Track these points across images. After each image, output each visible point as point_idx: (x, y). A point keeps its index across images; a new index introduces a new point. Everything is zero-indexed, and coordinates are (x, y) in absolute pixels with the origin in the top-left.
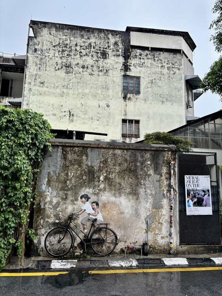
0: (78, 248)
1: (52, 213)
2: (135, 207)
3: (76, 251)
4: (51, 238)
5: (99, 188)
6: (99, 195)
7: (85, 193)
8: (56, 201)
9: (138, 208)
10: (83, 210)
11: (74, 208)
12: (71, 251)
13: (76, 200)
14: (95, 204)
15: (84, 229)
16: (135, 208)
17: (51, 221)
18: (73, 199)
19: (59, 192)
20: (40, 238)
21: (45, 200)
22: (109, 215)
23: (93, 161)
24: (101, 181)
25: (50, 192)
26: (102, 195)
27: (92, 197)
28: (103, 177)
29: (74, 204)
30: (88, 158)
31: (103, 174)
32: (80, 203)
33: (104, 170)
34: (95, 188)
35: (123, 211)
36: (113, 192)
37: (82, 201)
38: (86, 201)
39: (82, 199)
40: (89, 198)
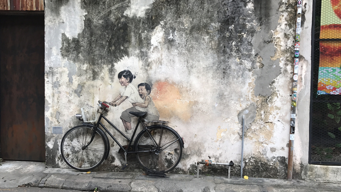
0: (117, 159)
4: (74, 142)
5: (150, 60)
6: (150, 72)
8: (78, 82)
10: (124, 98)
14: (144, 87)
15: (127, 129)
16: (219, 94)
17: (72, 114)
18: (106, 79)
19: (82, 67)
20: (57, 141)
21: (60, 80)
22: (169, 107)
23: (138, 9)
24: (154, 46)
25: (68, 67)
26: (156, 71)
27: (139, 75)
28: (157, 40)
29: (108, 88)
30: (128, 5)
31: (156, 33)
32: (118, 85)
33: (159, 26)
34: (143, 60)
35: (195, 100)
36: (176, 67)
37: (121, 82)
38: (128, 82)
39: (120, 80)
40: (134, 77)
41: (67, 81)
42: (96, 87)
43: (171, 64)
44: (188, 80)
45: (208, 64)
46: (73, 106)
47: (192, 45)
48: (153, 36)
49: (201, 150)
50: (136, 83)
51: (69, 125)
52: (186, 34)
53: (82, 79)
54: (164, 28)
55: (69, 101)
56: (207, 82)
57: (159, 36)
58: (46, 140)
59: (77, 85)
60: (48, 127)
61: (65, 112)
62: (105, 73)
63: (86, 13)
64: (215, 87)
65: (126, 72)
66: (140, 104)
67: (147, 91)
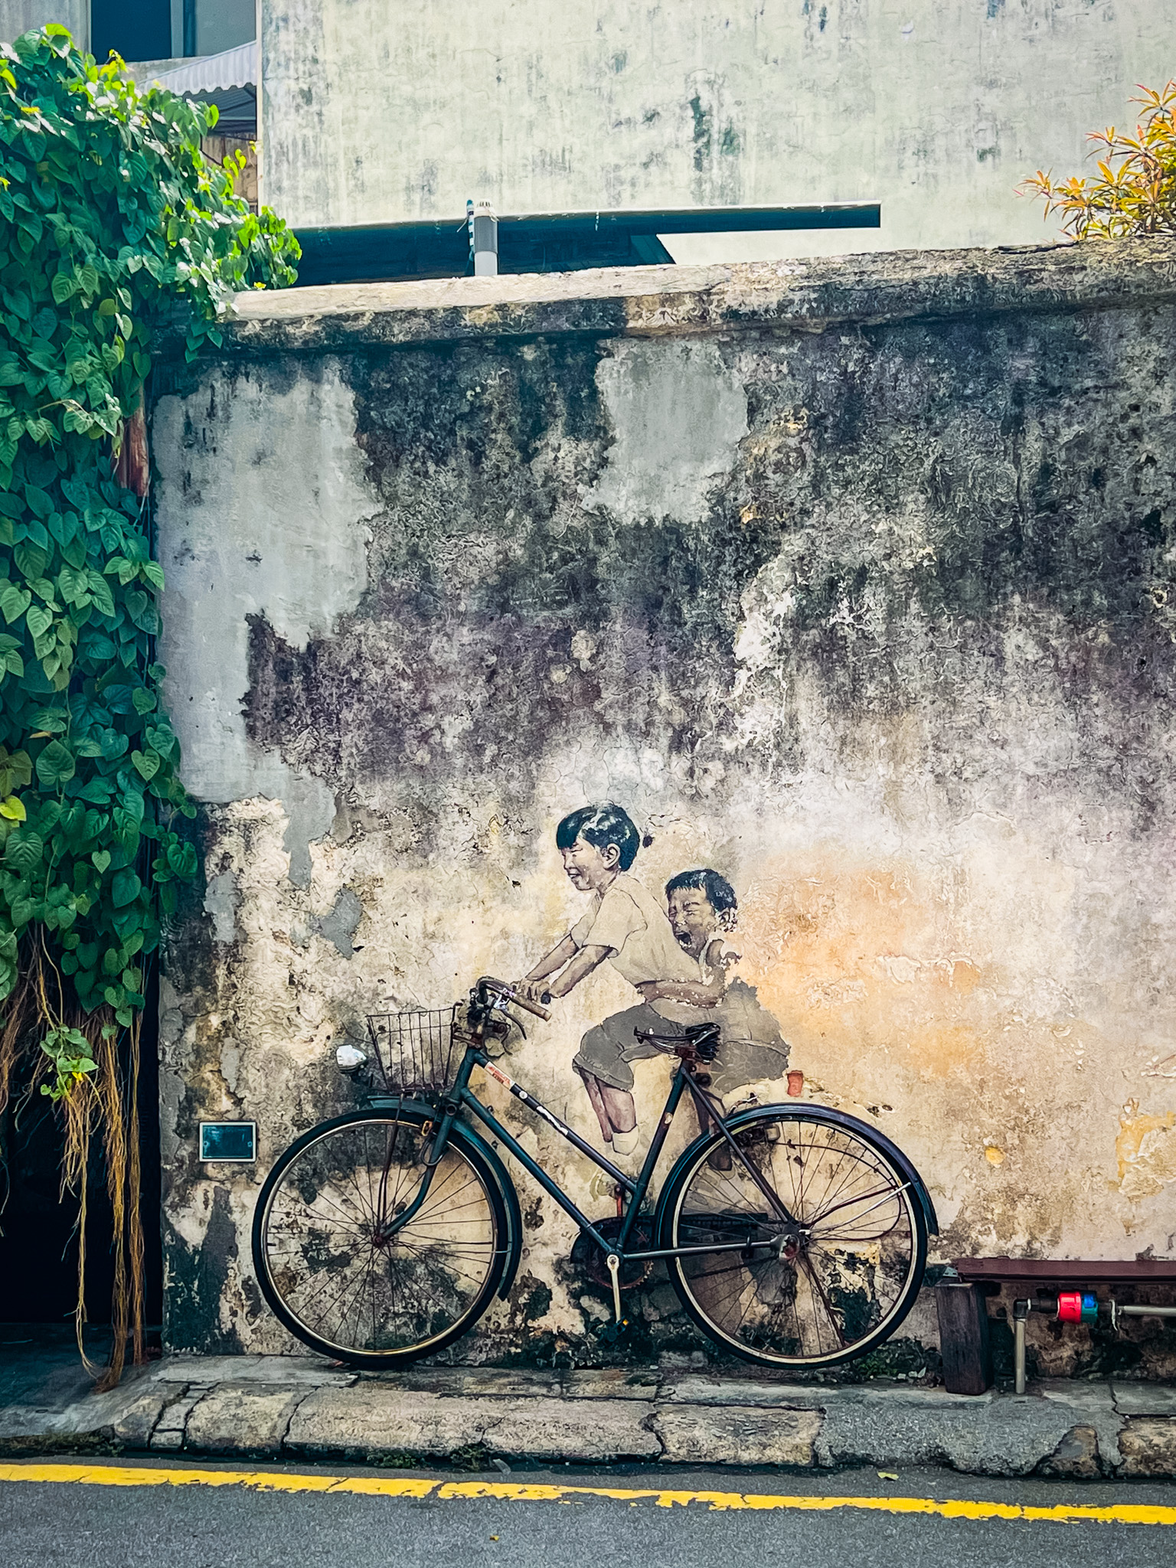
0: (560, 1295)
1: (309, 980)
2: (1113, 913)
3: (544, 1322)
4: (320, 1204)
5: (729, 745)
6: (732, 811)
7: (602, 797)
8: (341, 875)
9: (1157, 927)
10: (590, 954)
11: (505, 934)
12: (504, 1322)
13: (523, 856)
14: (700, 894)
15: (613, 1127)
16: (1120, 920)
17: (311, 1051)
18: (493, 857)
19: (363, 794)
20: (227, 1202)
21: (241, 870)
22: (841, 1000)
23: (658, 477)
24: (749, 669)
25: (283, 795)
26: (761, 803)
27: (670, 830)
28: (767, 634)
29: (504, 901)
30: (605, 454)
31: (762, 599)
32: (560, 883)
33: (775, 564)
34: (693, 745)
35: (989, 956)
36: (874, 778)
37: (573, 871)
38: (610, 869)
39: (568, 854)
40: (642, 838)
41: (279, 876)
42: (439, 903)
43: (849, 765)
44: (947, 846)
45: (1053, 755)
46: (313, 1006)
47: (963, 659)
48: (741, 617)
49: (1033, 1238)
50: (653, 871)
51: (292, 1111)
52: (924, 600)
53: (361, 861)
54: (803, 573)
55: (291, 982)
56: (1050, 855)
57: (774, 615)
58: (165, 1199)
59: (335, 890)
60: (174, 1126)
61: (269, 1042)
62: (485, 823)
63: (380, 508)
64: (1095, 883)
65: (599, 816)
66: (679, 987)
67: (718, 914)
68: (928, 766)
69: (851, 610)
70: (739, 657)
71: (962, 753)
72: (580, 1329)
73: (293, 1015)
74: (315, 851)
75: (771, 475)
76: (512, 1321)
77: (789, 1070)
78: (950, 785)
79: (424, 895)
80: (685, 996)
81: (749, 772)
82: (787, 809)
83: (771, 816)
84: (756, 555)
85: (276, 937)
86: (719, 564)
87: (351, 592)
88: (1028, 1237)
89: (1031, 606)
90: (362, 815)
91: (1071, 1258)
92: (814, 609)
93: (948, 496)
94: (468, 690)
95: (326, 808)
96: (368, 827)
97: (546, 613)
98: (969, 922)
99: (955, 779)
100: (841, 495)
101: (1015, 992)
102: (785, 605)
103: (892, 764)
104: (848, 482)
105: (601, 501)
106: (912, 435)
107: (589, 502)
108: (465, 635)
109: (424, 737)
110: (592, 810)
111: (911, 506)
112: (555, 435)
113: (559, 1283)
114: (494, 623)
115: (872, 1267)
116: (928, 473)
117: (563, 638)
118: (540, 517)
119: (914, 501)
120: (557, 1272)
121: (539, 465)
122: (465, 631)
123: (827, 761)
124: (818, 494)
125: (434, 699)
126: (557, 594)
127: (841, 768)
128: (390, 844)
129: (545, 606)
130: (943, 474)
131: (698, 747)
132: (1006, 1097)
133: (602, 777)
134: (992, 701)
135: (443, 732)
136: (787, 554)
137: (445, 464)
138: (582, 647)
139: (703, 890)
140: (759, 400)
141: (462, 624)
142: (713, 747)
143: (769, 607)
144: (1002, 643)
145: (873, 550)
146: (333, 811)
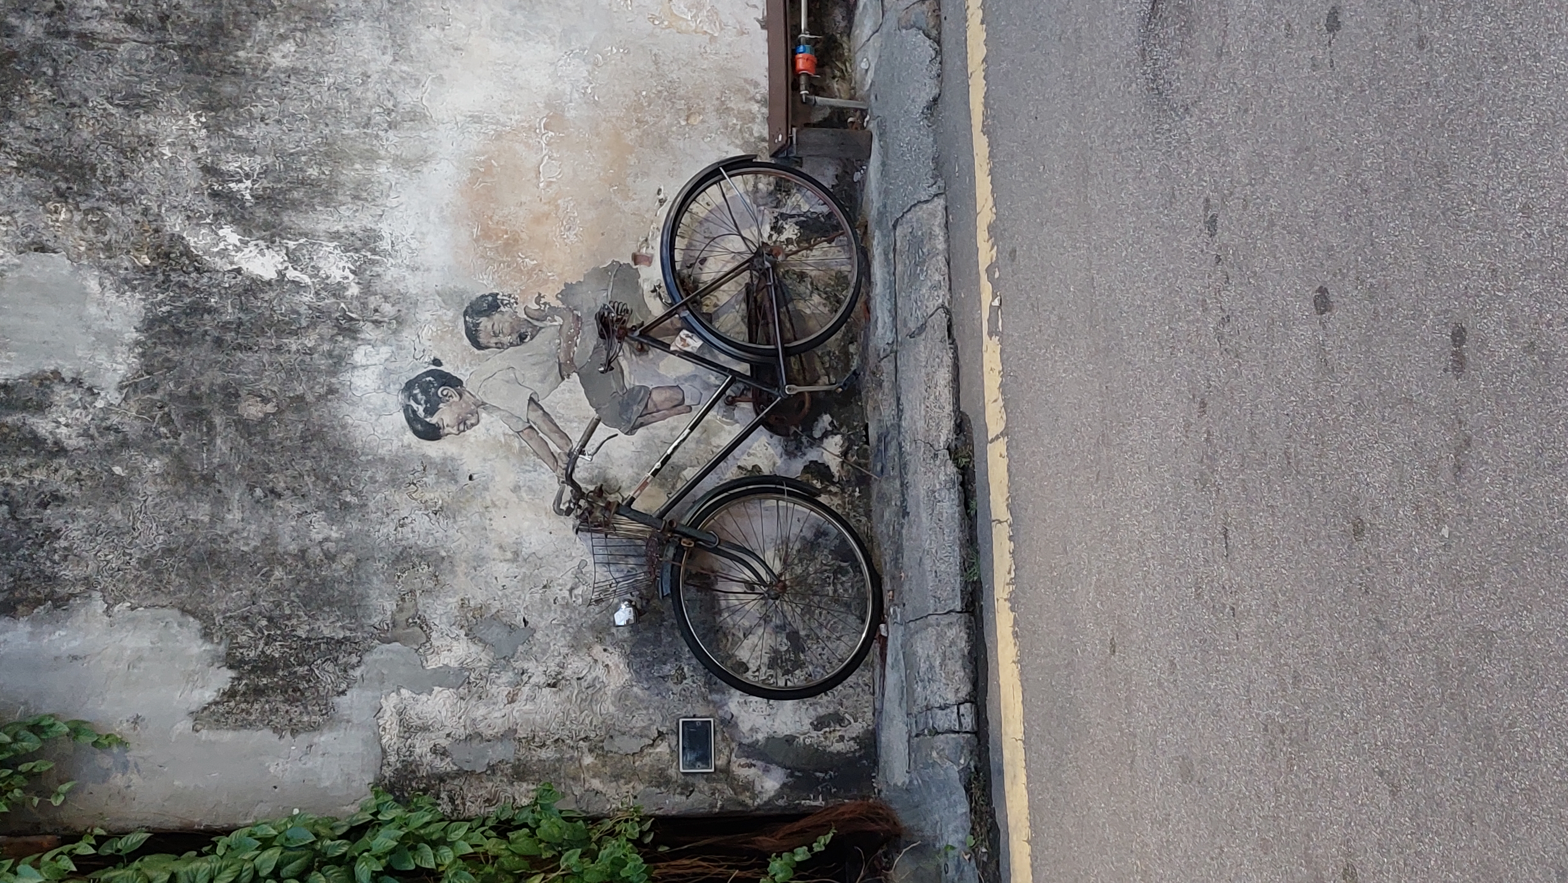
0: (813, 455)
1: (553, 668)
3: (835, 468)
4: (749, 661)
5: (354, 290)
6: (413, 292)
8: (457, 638)
10: (535, 416)
11: (516, 489)
12: (837, 501)
13: (446, 471)
14: (485, 323)
15: (679, 405)
17: (617, 666)
18: (445, 496)
19: (380, 617)
20: (749, 746)
21: (448, 735)
22: (574, 218)
23: (97, 334)
24: (286, 268)
25: (378, 694)
26: (408, 266)
27: (428, 343)
28: (255, 252)
29: (486, 489)
30: (68, 380)
31: (223, 253)
32: (472, 439)
33: (191, 241)
34: (352, 319)
35: (539, 105)
36: (389, 176)
37: (462, 427)
38: (461, 396)
39: (447, 430)
40: (433, 367)
41: (455, 699)
42: (486, 546)
43: (377, 194)
44: (449, 126)
45: (378, 41)
46: (576, 665)
47: (290, 99)
48: (238, 271)
49: (753, 98)
50: (463, 360)
51: (670, 684)
52: (237, 124)
53: (444, 619)
54: (202, 217)
55: (554, 686)
56: (459, 52)
57: (238, 244)
58: (746, 805)
59: (470, 644)
60: (684, 798)
61: (608, 707)
62: (415, 504)
63: (97, 595)
64: (483, 23)
65: (412, 403)
66: (563, 345)
67: (502, 308)
68: (381, 133)
69: (240, 181)
70: (274, 276)
71: (371, 107)
72: (838, 439)
73: (584, 684)
74: (433, 663)
75: (107, 238)
76: (835, 494)
77: (632, 263)
78: (399, 118)
79: (479, 561)
80: (572, 340)
81: (379, 275)
82: (413, 246)
83: (418, 259)
84: (182, 255)
85: (512, 701)
86: (187, 286)
87: (180, 625)
88: (753, 102)
89: (249, 44)
90: (401, 618)
91: (767, 74)
92: (236, 211)
93: (144, 97)
94: (287, 515)
95: (393, 652)
96: (412, 612)
97: (219, 441)
98: (512, 116)
99: (393, 115)
100: (133, 181)
101: (568, 91)
102: (230, 235)
103: (378, 161)
104: (122, 175)
105: (114, 385)
106: (84, 119)
107: (115, 398)
108: (234, 516)
109: (330, 557)
110: (407, 409)
111: (150, 126)
112: (43, 426)
113: (805, 454)
114: (224, 489)
115: (782, 214)
116: (121, 110)
117: (244, 427)
118: (125, 444)
119: (145, 124)
120: (795, 456)
121: (73, 442)
122: (229, 517)
123: (372, 212)
124: (130, 199)
125: (293, 548)
126: (200, 430)
127: (379, 202)
128: (429, 592)
129: (212, 441)
130: (124, 98)
131: (353, 316)
132: (649, 105)
133: (376, 399)
134: (328, 81)
135: (326, 539)
136: (183, 230)
137: (58, 531)
138: (253, 410)
139: (482, 319)
140: (34, 243)
141: (222, 520)
142: (355, 303)
143: (231, 247)
144: (279, 68)
145: (187, 161)
146: (397, 645)
